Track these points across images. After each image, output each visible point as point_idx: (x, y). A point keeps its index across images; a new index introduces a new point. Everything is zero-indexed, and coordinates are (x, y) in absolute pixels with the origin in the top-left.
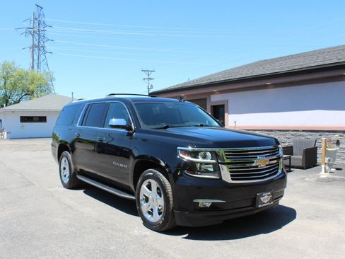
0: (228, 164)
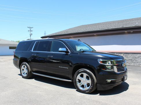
0: (116, 65)
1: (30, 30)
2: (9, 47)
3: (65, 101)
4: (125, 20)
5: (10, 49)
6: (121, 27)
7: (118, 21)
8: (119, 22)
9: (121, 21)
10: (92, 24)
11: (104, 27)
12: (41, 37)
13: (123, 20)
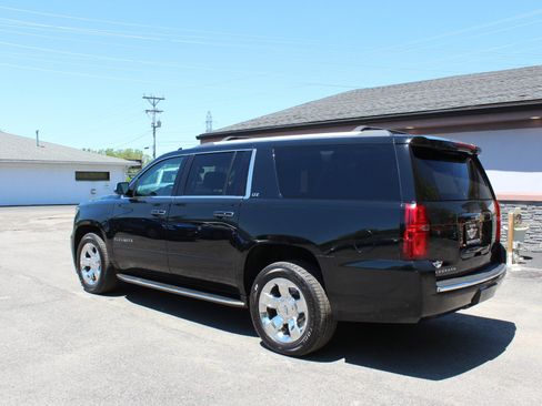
1: (151, 108)
2: (77, 173)
3: (305, 397)
4: (530, 69)
5: (77, 179)
6: (513, 98)
7: (500, 73)
8: (503, 77)
9: (510, 72)
10: (394, 86)
11: (444, 100)
12: (198, 138)
13: (520, 70)
